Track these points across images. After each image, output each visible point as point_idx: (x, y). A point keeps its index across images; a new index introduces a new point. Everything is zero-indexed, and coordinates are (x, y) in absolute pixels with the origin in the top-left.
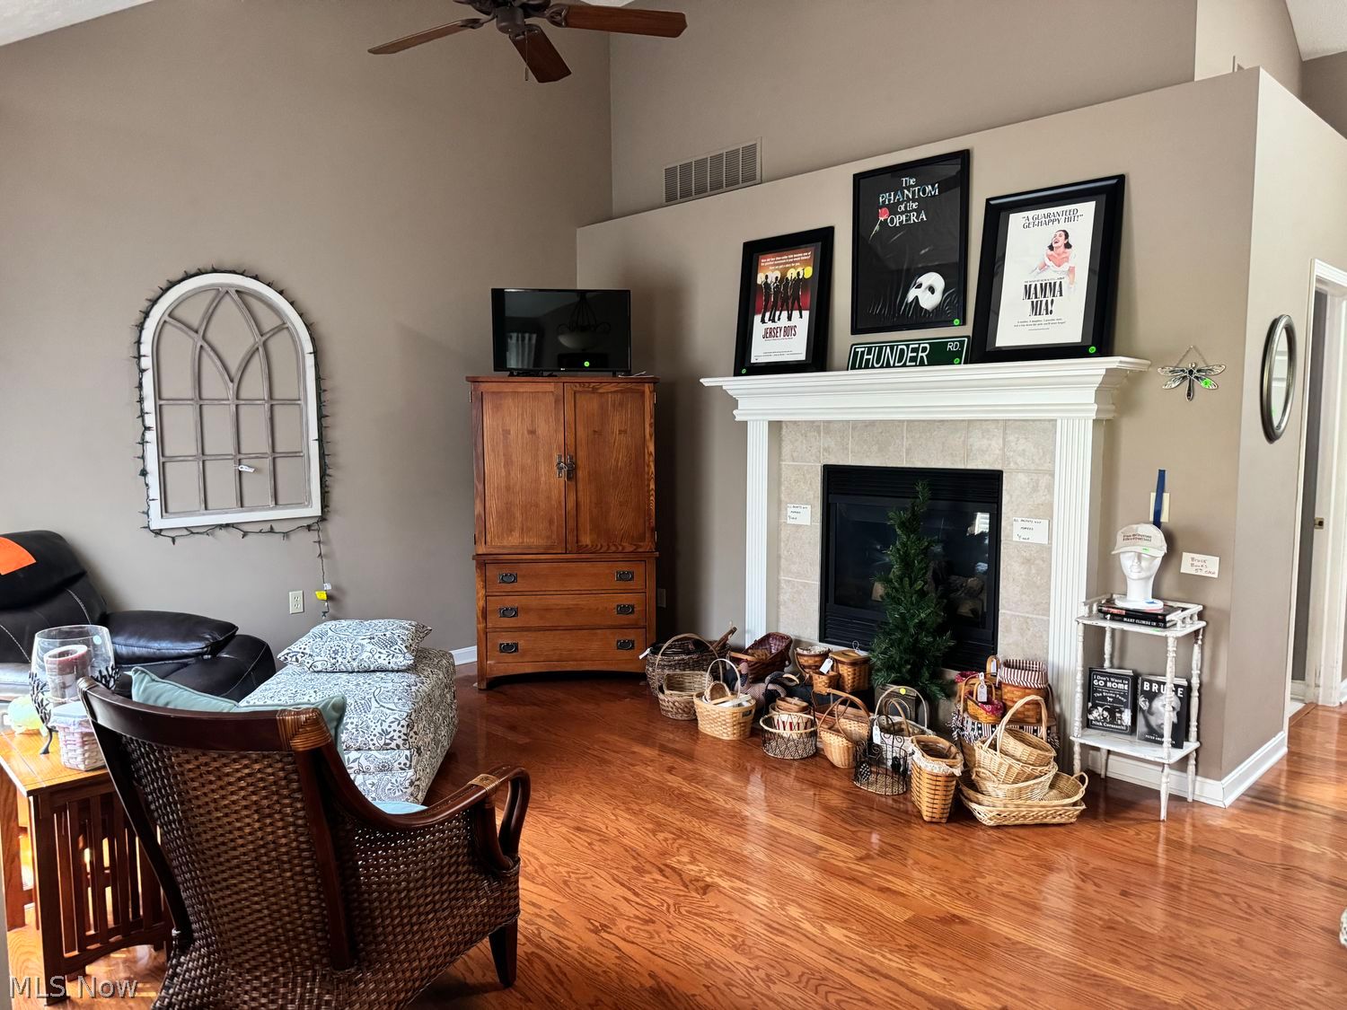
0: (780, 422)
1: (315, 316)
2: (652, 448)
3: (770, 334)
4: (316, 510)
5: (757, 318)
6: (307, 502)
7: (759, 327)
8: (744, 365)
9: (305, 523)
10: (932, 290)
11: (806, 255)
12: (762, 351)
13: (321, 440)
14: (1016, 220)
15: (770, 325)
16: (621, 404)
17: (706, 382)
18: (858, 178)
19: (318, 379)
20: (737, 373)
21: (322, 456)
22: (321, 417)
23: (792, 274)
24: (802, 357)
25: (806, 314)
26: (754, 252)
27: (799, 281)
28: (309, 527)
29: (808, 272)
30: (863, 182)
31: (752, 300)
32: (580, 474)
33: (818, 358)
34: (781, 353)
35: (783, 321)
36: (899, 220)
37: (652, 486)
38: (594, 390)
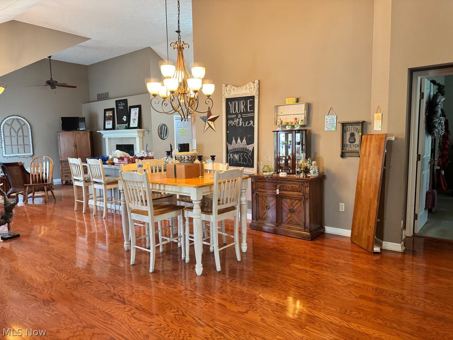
0: (110, 138)
1: (31, 122)
2: (90, 143)
3: (108, 124)
4: (32, 154)
5: (106, 121)
6: (30, 152)
7: (106, 123)
8: (105, 129)
9: (30, 156)
10: (125, 118)
11: (111, 112)
12: (107, 127)
13: (32, 142)
14: (132, 109)
15: (108, 122)
16: (84, 135)
17: (98, 132)
18: (116, 101)
19: (31, 132)
20: (104, 130)
21: (33, 145)
22: (32, 138)
23: (110, 115)
24: (111, 128)
25: (112, 121)
26: (106, 110)
27: (111, 116)
28: (31, 157)
29: (112, 115)
30: (117, 102)
31: (105, 118)
32: (77, 147)
33: (114, 128)
34: (109, 127)
35: (109, 122)
36: (121, 108)
37: (90, 149)
38: (79, 133)
